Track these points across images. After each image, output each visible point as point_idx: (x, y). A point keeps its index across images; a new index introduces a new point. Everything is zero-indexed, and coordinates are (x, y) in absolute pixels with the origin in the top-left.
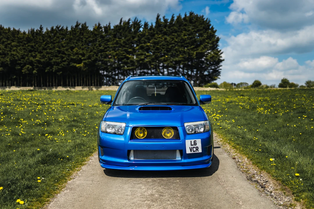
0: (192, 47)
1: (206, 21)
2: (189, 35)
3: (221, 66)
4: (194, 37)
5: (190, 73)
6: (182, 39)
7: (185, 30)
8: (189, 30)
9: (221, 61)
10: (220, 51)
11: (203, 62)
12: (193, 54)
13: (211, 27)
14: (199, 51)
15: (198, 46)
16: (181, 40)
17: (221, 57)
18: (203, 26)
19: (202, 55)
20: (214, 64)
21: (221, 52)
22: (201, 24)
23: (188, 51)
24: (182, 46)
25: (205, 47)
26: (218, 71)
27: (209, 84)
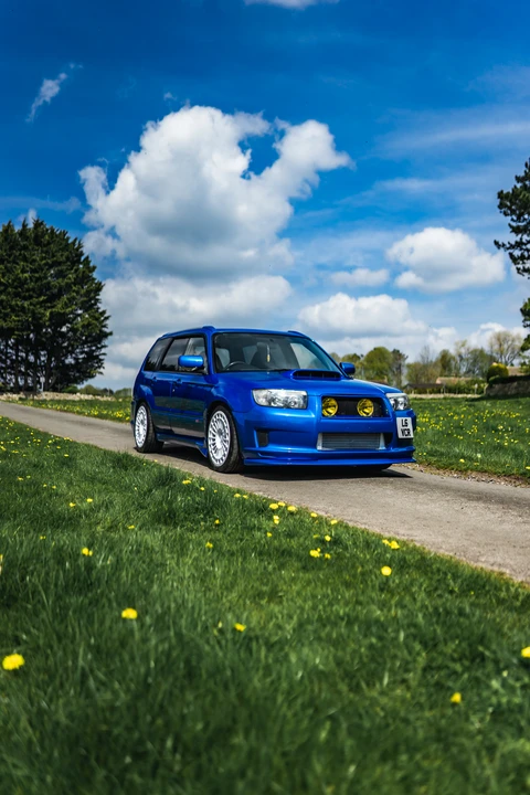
0: (42, 298)
1: (74, 243)
2: (33, 271)
3: (105, 346)
4: (46, 278)
5: (32, 358)
6: (17, 278)
7: (25, 259)
8: (34, 261)
9: (106, 335)
10: (104, 312)
11: (63, 335)
12: (44, 315)
13: (82, 259)
14: (59, 307)
15: (53, 298)
16: (14, 281)
17: (105, 326)
18: (66, 254)
19: (59, 319)
20: (90, 342)
21: (106, 315)
22: (62, 250)
23: (31, 307)
24: (17, 295)
25: (71, 300)
26: (97, 356)
27: (79, 387)
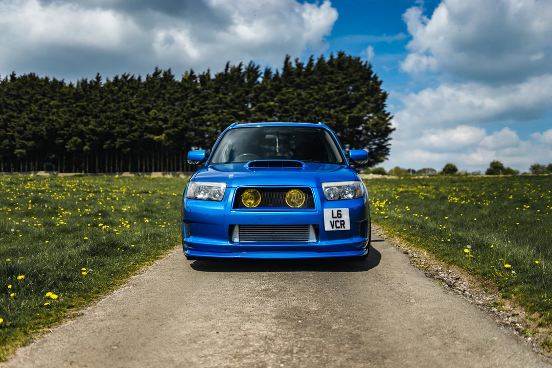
0: (343, 107)
1: (365, 65)
2: (337, 88)
3: (390, 139)
4: (346, 92)
6: (326, 95)
7: (332, 81)
8: (338, 81)
9: (391, 131)
10: (389, 114)
11: (360, 133)
12: (344, 119)
13: (372, 76)
14: (355, 113)
15: (351, 106)
16: (324, 96)
17: (390, 124)
18: (360, 73)
19: (358, 121)
20: (379, 136)
21: (390, 116)
22: (357, 71)
23: (336, 114)
24: (326, 106)
25: (364, 107)
26: (385, 147)
27: (371, 169)
